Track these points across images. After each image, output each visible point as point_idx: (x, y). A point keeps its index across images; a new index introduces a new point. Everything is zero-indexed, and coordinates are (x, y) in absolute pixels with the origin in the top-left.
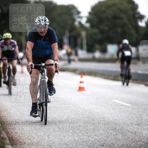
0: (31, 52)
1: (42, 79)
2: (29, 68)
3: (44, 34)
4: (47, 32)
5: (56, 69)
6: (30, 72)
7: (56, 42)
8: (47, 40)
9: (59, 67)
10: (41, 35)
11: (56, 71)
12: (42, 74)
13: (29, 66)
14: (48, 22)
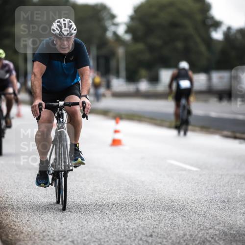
0: (41, 81)
1: (59, 129)
2: (36, 111)
6: (37, 117)
7: (87, 66)
8: (71, 61)
9: (88, 109)
12: (59, 120)
13: (36, 106)
14: (75, 30)
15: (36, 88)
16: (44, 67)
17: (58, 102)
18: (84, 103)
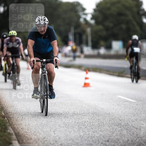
0: (32, 49)
2: (31, 63)
3: (44, 33)
4: (47, 31)
5: (56, 64)
6: (32, 67)
9: (58, 63)
10: (41, 33)
11: (56, 67)
12: (43, 69)
14: (47, 22)
15: (30, 52)
16: (33, 42)
17: (43, 60)
18: (56, 60)
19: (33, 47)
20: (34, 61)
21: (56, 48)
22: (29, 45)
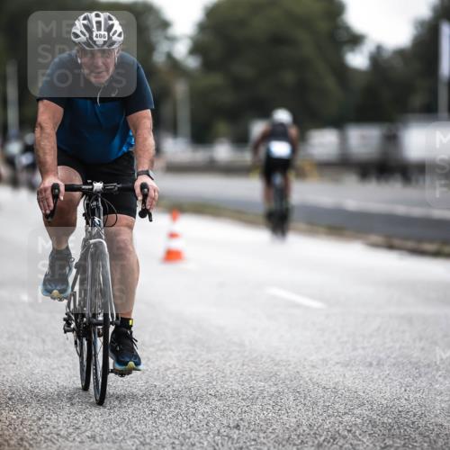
0: (54, 139)
2: (47, 200)
6: (49, 212)
9: (153, 199)
13: (46, 189)
15: (45, 153)
16: (60, 111)
17: (91, 184)
18: (144, 186)
19: (58, 134)
20: (55, 187)
21: (146, 139)
22: (44, 125)
